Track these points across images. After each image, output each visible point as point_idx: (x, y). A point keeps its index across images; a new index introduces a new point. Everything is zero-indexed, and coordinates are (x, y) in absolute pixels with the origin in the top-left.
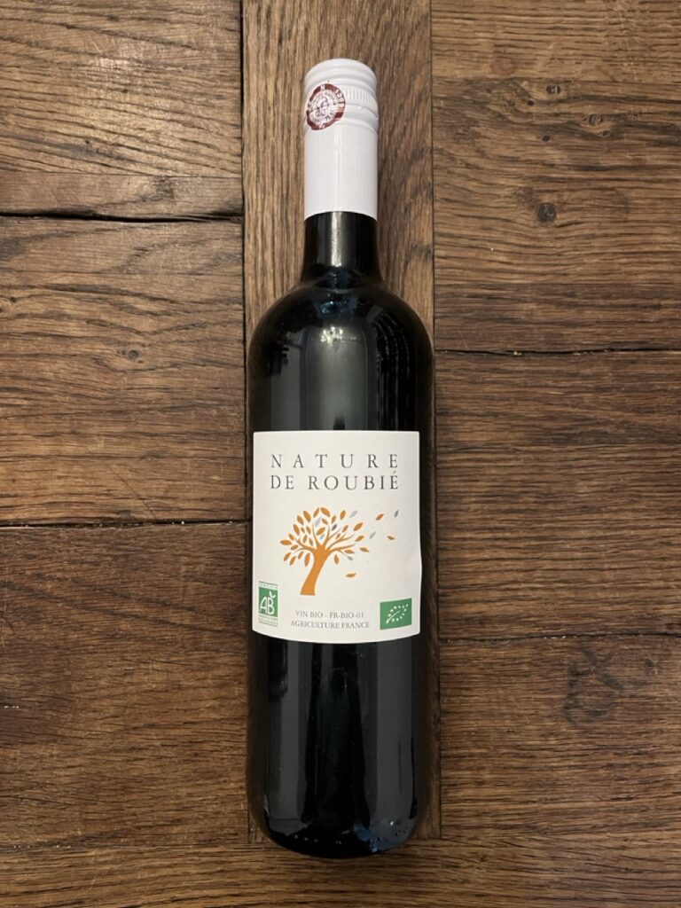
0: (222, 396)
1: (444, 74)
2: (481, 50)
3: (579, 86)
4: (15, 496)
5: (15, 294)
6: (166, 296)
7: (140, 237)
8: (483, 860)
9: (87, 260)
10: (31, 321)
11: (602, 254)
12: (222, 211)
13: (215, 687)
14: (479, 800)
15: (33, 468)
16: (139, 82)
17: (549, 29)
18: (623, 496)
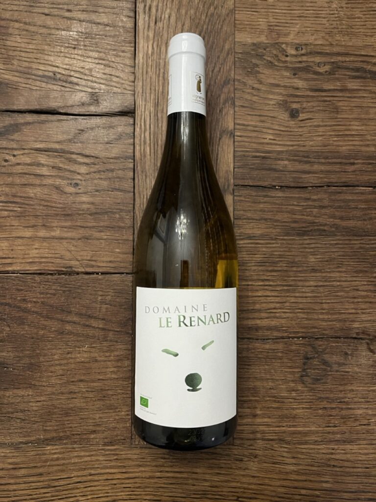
0: (121, 207)
1: (241, 40)
2: (261, 28)
3: (312, 47)
4: (13, 258)
5: (15, 153)
6: (93, 155)
7: (81, 124)
8: (255, 457)
9: (53, 136)
10: (23, 167)
11: (324, 135)
12: (124, 111)
13: (115, 361)
14: (254, 425)
15: (22, 243)
16: (82, 44)
17: (298, 17)
18: (334, 264)
